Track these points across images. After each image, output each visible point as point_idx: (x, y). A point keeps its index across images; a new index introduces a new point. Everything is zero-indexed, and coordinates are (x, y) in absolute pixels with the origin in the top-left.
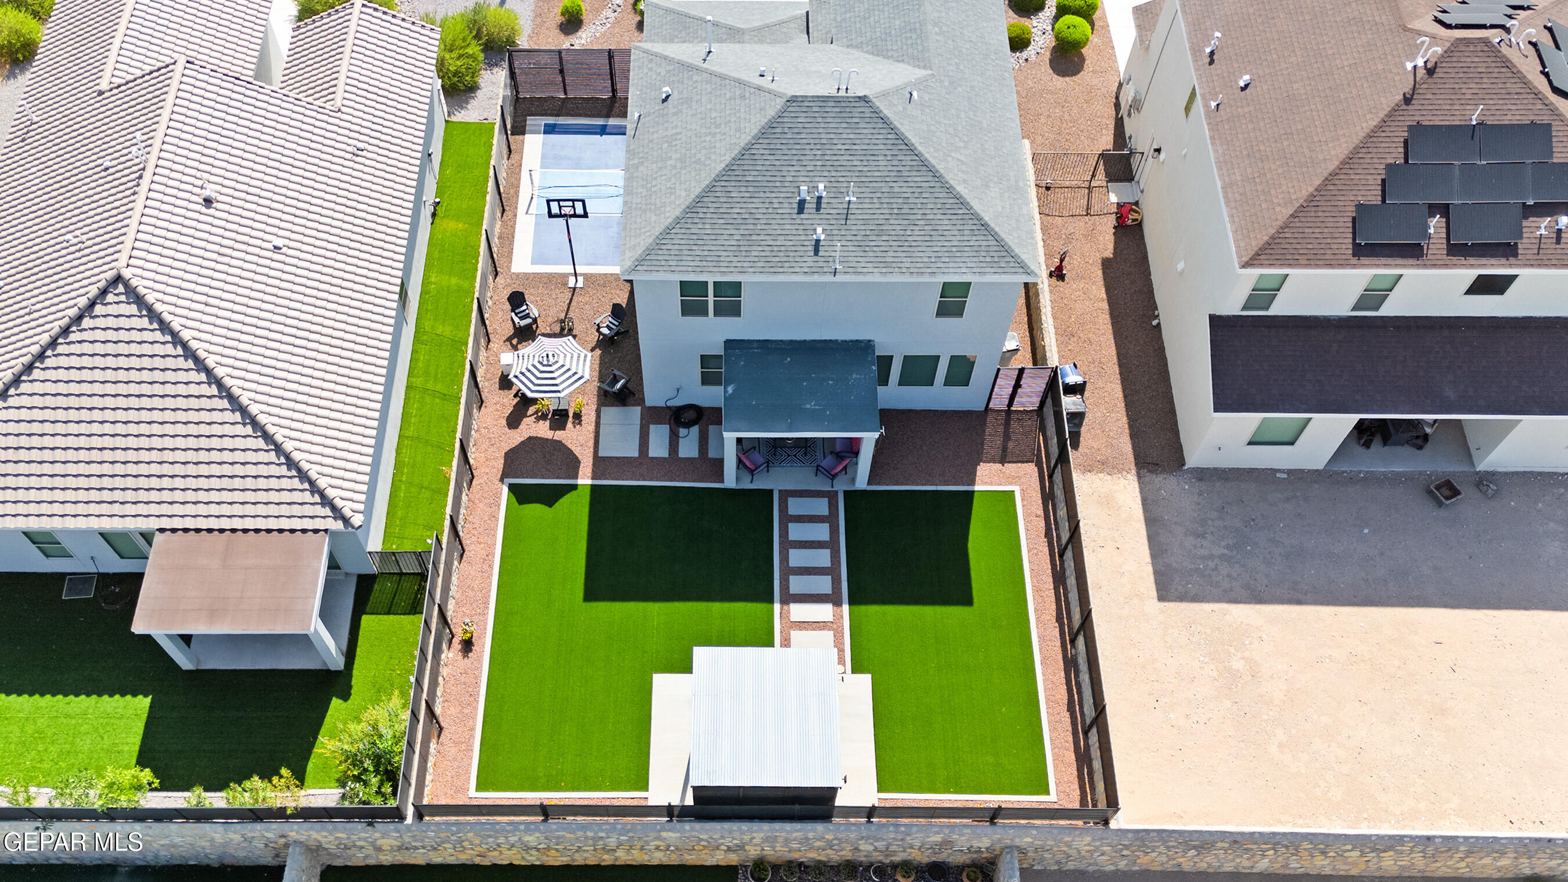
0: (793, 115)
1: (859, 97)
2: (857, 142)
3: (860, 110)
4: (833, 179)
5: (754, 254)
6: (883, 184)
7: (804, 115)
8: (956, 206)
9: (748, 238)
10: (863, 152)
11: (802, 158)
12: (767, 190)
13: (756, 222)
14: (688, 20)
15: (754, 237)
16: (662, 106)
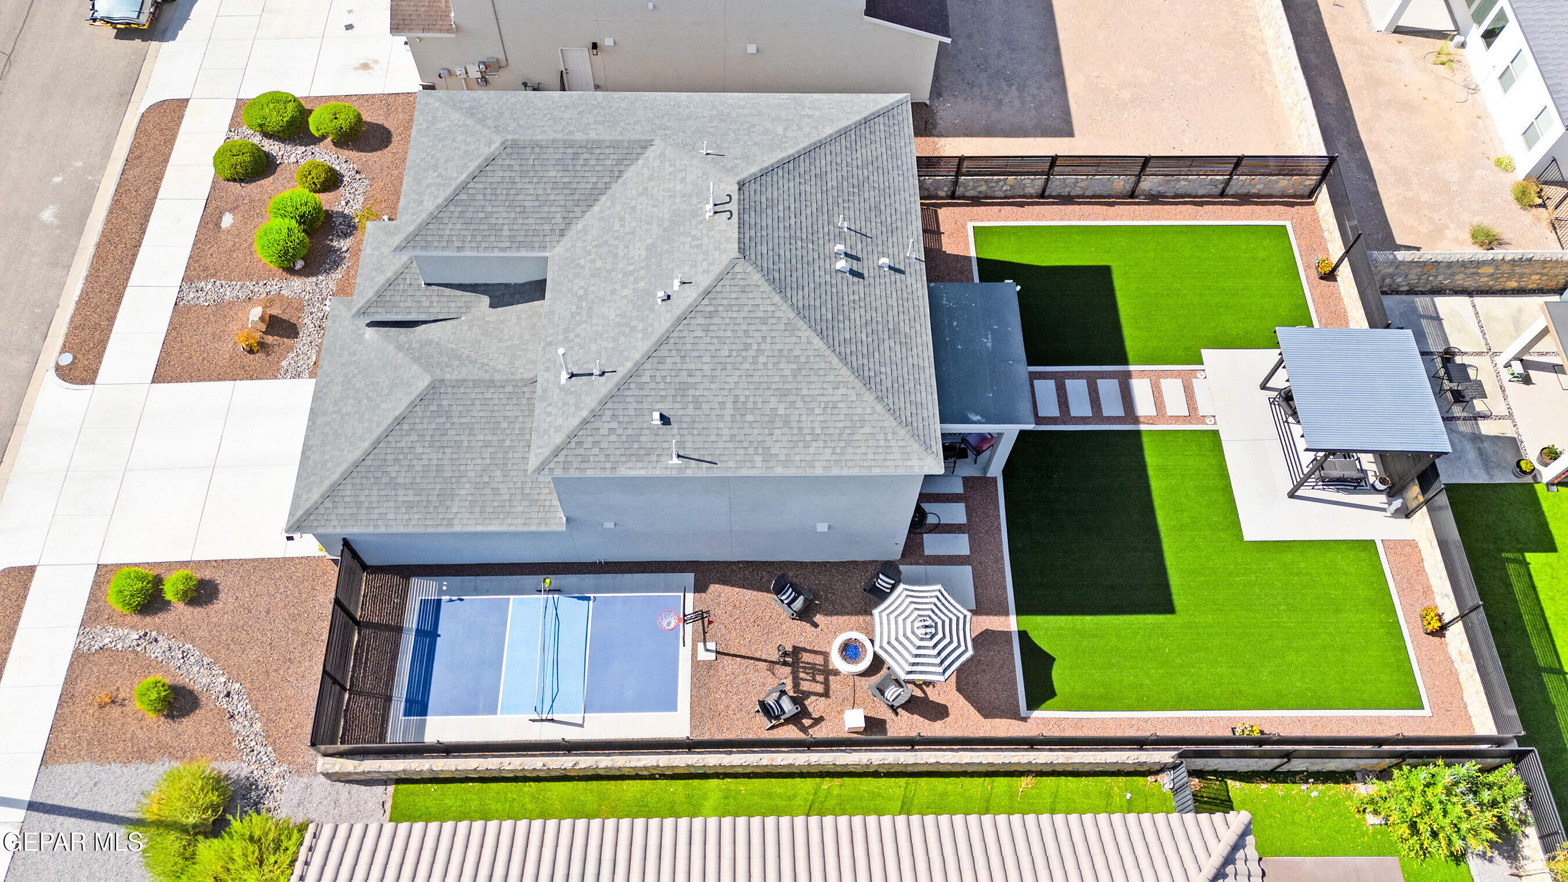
0: (759, 257)
1: (739, 189)
2: (786, 204)
3: (752, 193)
4: (827, 238)
5: (907, 330)
6: (830, 194)
7: (759, 245)
8: (848, 138)
9: (892, 332)
10: (798, 202)
11: (805, 260)
12: (841, 302)
13: (874, 321)
14: (368, 462)
15: (891, 326)
16: (674, 425)
